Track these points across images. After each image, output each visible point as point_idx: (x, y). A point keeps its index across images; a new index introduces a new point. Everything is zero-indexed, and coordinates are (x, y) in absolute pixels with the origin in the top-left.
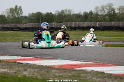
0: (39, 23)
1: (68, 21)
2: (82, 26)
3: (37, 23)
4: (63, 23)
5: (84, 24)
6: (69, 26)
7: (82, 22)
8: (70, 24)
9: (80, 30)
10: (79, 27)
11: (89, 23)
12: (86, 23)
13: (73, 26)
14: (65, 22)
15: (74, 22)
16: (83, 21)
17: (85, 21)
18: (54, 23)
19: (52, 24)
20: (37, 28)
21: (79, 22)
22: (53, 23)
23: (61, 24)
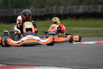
1: (52, 5)
2: (75, 11)
3: (4, 10)
4: (45, 8)
5: (79, 8)
6: (54, 12)
7: (75, 7)
8: (56, 9)
9: (73, 18)
10: (71, 13)
11: (86, 7)
12: (81, 7)
13: (61, 12)
14: (48, 7)
15: (62, 7)
16: (77, 5)
17: (80, 5)
18: (31, 9)
20: (5, 17)
21: (71, 7)
23: (43, 9)
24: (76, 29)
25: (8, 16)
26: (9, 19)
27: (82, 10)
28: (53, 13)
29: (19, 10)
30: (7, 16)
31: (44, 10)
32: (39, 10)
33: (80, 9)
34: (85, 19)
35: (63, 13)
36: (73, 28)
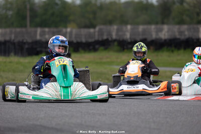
0: (24, 30)
1: (111, 23)
2: (154, 36)
3: (18, 30)
4: (97, 29)
5: (161, 30)
6: (114, 37)
7: (153, 27)
8: (118, 30)
9: (149, 49)
10: (145, 40)
11: (176, 28)
12: (166, 27)
13: (128, 36)
14: (102, 27)
15: (129, 27)
16: (157, 23)
17: (163, 23)
18: (69, 30)
19: (64, 30)
20: (19, 42)
21: (145, 27)
22: (66, 27)
23: (92, 30)
25: (25, 41)
26: (26, 46)
27: (166, 34)
28: (112, 38)
29: (47, 30)
30: (23, 40)
31: (95, 32)
32: (84, 31)
33: (163, 33)
34: (173, 51)
35: (130, 38)
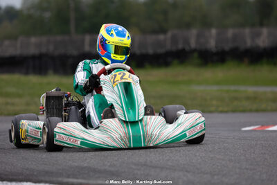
0: (66, 38)
2: (249, 43)
4: (169, 35)
5: (258, 35)
6: (193, 44)
7: (247, 31)
8: (199, 36)
12: (265, 30)
13: (212, 44)
14: (176, 31)
15: (214, 31)
17: (262, 25)
23: (161, 37)
24: (251, 90)
25: (68, 54)
27: (266, 40)
28: (190, 47)
30: (66, 53)
31: (166, 40)
32: (151, 38)
33: (262, 39)
34: (275, 64)
35: (216, 47)
36: (242, 88)
